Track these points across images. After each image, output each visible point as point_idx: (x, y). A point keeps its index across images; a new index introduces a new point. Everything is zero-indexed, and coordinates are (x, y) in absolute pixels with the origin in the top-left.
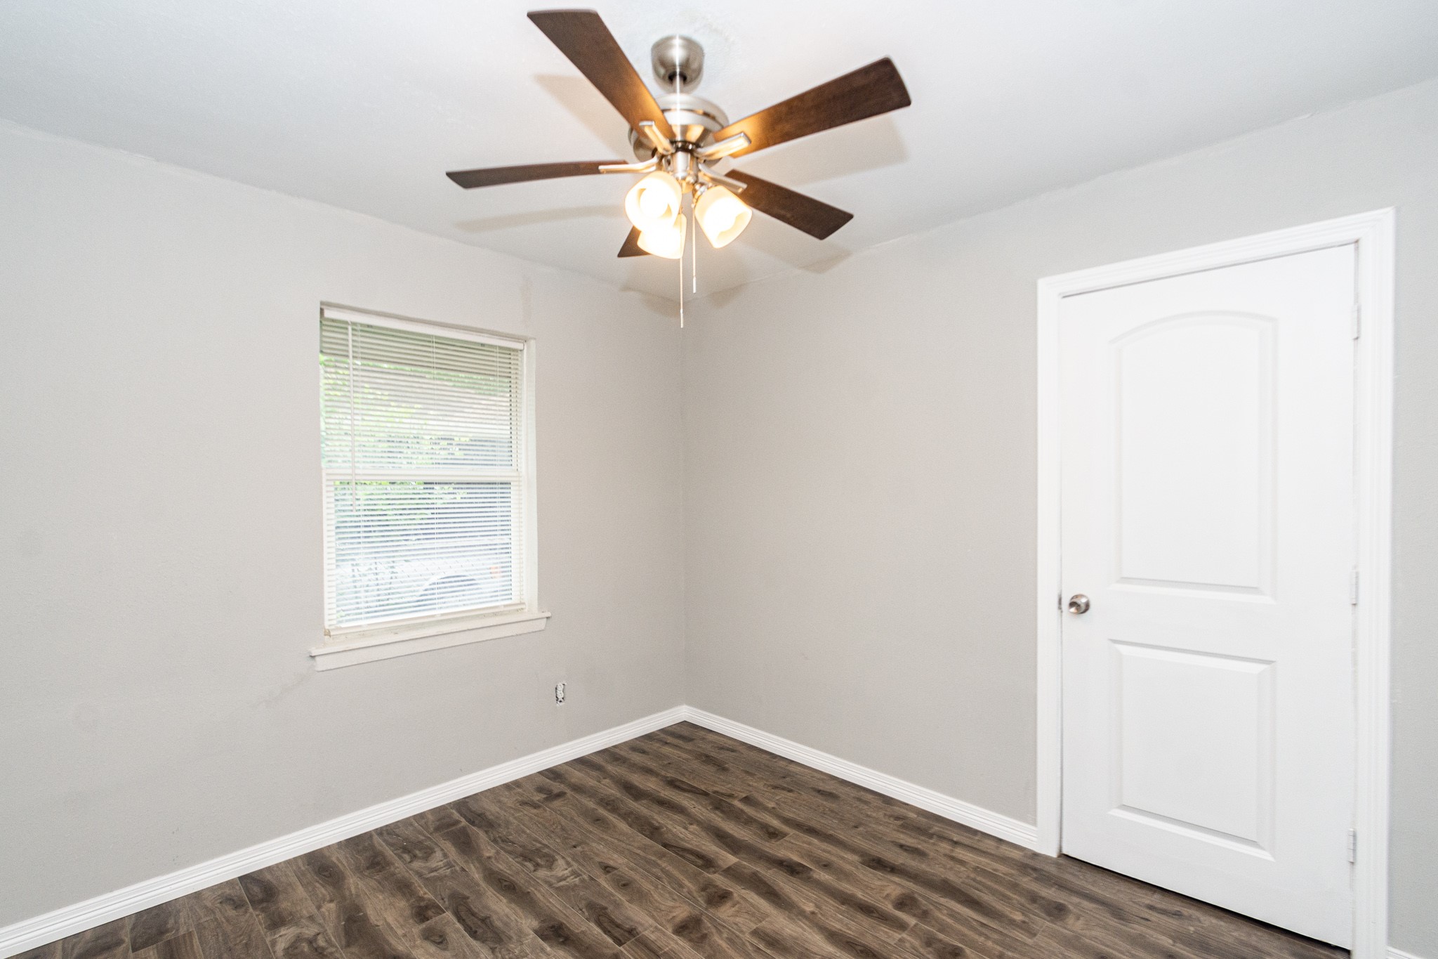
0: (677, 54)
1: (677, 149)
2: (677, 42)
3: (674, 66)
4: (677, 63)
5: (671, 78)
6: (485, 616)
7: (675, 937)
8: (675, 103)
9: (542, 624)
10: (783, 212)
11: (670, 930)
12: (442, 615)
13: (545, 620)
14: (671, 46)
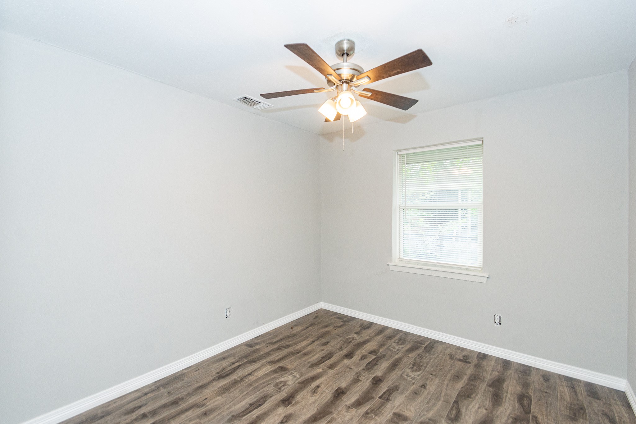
0: (345, 46)
1: (343, 83)
2: (345, 42)
3: (344, 51)
4: (345, 49)
5: (343, 55)
6: (461, 269)
7: (392, 413)
8: (344, 66)
9: (484, 280)
10: (396, 71)
11: (395, 411)
12: (437, 263)
13: (486, 278)
14: (343, 44)
